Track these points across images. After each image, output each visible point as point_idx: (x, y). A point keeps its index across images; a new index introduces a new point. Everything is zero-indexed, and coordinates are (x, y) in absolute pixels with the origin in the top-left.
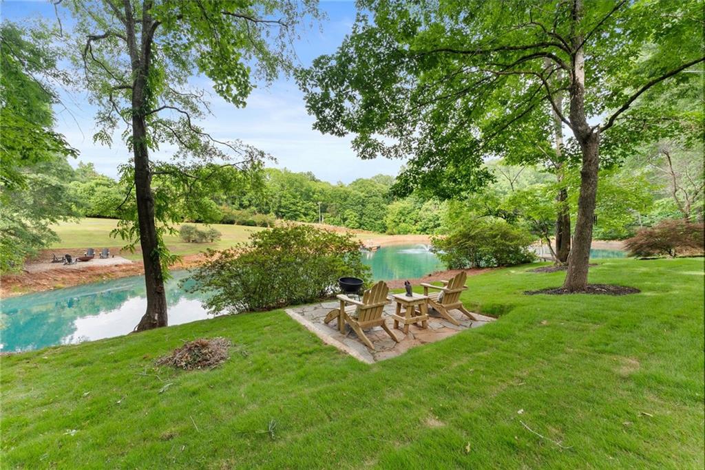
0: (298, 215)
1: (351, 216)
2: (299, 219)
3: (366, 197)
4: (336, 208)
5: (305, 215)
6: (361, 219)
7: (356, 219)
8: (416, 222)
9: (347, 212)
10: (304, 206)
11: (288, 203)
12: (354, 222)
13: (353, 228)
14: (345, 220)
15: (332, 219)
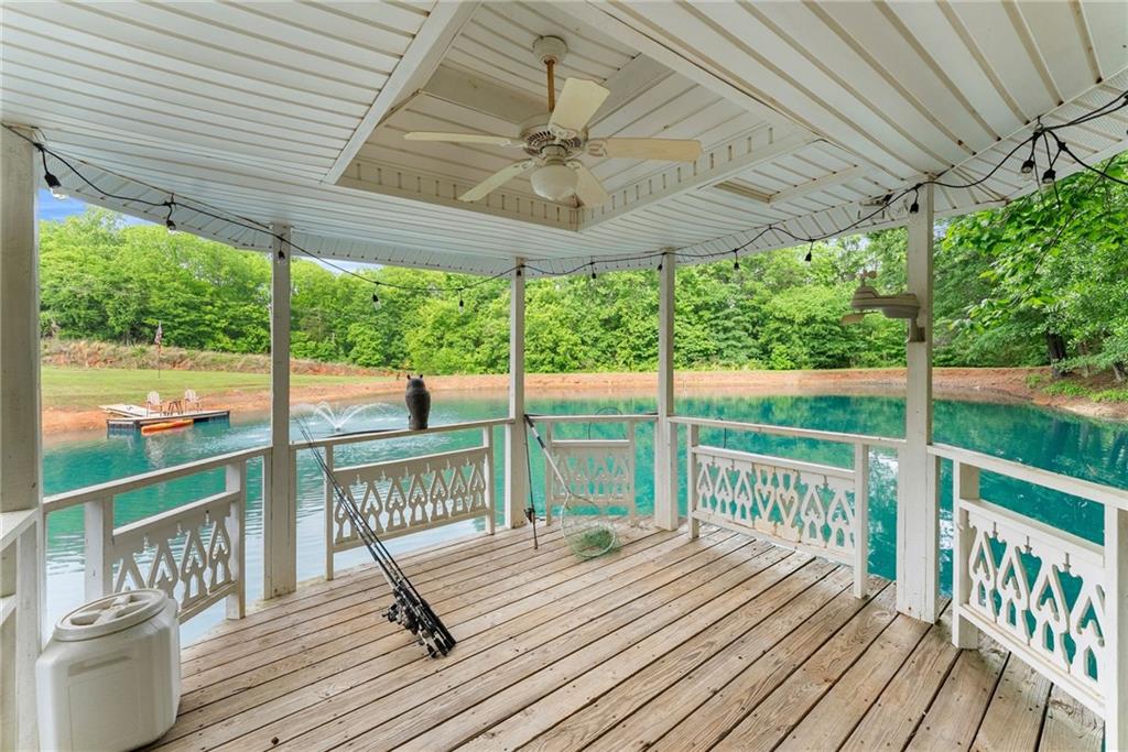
0: (210, 336)
1: (361, 337)
2: (211, 344)
3: (400, 296)
4: (324, 320)
5: (235, 335)
6: (389, 344)
7: (374, 344)
8: (478, 343)
9: (353, 328)
10: (230, 312)
11: (169, 303)
12: (369, 351)
13: (368, 365)
14: (349, 347)
15: (312, 344)
